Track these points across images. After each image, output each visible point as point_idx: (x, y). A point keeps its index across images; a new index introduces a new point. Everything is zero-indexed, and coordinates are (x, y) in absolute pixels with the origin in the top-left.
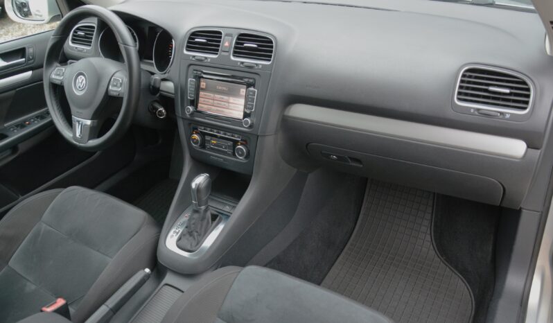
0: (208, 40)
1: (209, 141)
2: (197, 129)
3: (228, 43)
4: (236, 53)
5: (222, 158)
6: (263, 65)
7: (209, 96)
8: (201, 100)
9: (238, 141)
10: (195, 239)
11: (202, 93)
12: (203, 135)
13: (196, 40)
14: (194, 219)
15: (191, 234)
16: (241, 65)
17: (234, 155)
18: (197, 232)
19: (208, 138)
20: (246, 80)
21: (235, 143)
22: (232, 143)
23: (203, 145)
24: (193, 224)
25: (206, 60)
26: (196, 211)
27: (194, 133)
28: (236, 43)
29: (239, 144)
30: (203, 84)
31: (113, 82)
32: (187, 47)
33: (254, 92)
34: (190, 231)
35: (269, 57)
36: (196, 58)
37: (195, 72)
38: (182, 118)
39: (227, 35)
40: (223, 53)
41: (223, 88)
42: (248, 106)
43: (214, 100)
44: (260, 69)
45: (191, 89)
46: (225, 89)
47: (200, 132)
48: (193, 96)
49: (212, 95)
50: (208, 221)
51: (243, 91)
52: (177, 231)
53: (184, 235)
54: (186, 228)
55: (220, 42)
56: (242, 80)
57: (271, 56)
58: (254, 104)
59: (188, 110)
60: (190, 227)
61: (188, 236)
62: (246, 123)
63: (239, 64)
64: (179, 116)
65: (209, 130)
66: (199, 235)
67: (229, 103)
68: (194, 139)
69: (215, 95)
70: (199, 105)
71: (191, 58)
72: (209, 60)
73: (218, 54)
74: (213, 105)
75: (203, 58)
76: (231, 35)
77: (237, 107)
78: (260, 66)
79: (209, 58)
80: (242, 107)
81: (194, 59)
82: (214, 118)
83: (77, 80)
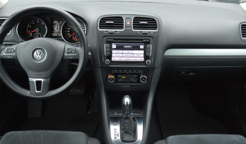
0: (114, 22)
1: (120, 77)
2: (111, 72)
3: (128, 23)
4: (135, 28)
5: (128, 85)
6: (153, 32)
7: (119, 52)
8: (113, 55)
10: (131, 134)
11: (114, 52)
13: (106, 22)
14: (126, 123)
15: (126, 132)
16: (140, 33)
17: (140, 82)
18: (131, 130)
19: (119, 76)
20: (144, 40)
21: (139, 75)
22: (137, 75)
23: (116, 81)
24: (127, 126)
25: (116, 33)
26: (127, 118)
27: (109, 75)
28: (133, 22)
29: (141, 75)
30: (114, 46)
31: (68, 51)
32: (100, 27)
33: (150, 46)
34: (126, 131)
35: (155, 28)
36: (108, 32)
37: (109, 40)
38: (101, 67)
39: (127, 18)
40: (127, 28)
41: (129, 47)
42: (147, 54)
43: (123, 54)
44: (152, 34)
45: (107, 50)
46: (130, 47)
47: (114, 73)
48: (109, 53)
49: (121, 51)
50: (133, 122)
51: (142, 47)
52: (116, 134)
53: (123, 134)
54: (122, 130)
55: (123, 22)
56: (141, 40)
57: (157, 27)
58: (151, 52)
59: (107, 62)
60: (125, 128)
61: (125, 134)
62: (148, 62)
63: (139, 32)
64: (99, 67)
65: (120, 71)
66: (132, 132)
67: (133, 54)
68: (111, 78)
69: (124, 51)
70: (113, 58)
71: (105, 32)
72: (118, 32)
73: (123, 29)
74: (123, 57)
75: (114, 32)
76: (130, 18)
77: (139, 56)
78: (152, 33)
79: (118, 31)
80: (143, 55)
81: (107, 33)
82: (125, 64)
83: (35, 53)
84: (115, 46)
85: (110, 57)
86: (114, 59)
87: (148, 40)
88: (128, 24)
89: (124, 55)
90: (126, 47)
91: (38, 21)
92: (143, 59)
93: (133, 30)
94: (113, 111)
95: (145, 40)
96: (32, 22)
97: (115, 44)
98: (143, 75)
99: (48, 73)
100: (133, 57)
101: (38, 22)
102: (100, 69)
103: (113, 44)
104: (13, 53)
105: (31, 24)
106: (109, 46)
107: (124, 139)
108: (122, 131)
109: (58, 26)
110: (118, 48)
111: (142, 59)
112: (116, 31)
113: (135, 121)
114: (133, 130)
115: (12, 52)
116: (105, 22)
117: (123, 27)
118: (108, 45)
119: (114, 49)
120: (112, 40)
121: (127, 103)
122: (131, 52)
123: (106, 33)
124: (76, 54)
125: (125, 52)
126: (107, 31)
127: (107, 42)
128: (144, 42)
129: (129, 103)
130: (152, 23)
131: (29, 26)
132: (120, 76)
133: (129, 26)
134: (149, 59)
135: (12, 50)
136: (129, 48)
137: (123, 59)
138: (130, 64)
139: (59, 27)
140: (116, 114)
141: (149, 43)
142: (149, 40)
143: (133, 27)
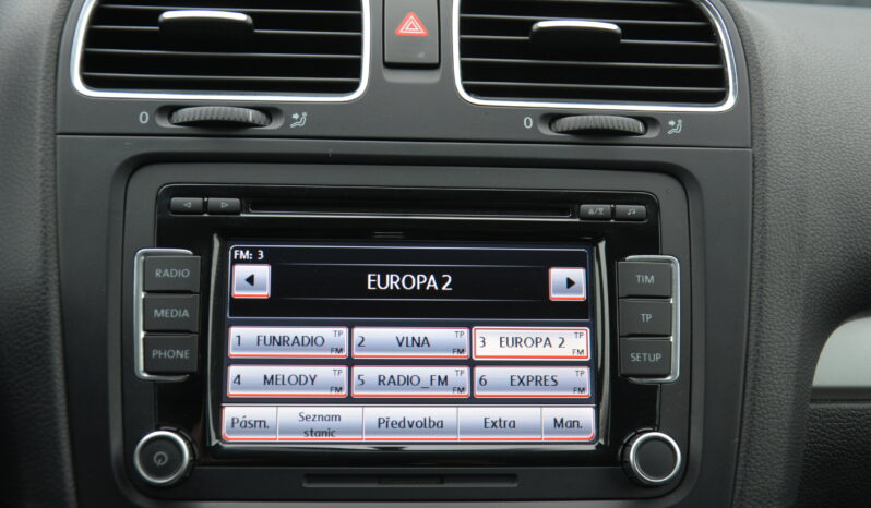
0: (258, 18)
3: (410, 25)
16: (547, 133)
25: (274, 126)
28: (466, 26)
30: (252, 277)
32: (89, 64)
33: (664, 272)
36: (184, 115)
37: (189, 202)
40: (396, 77)
41: (417, 282)
42: (636, 358)
43: (350, 362)
44: (675, 142)
45: (163, 313)
46: (432, 282)
48: (182, 354)
51: (566, 282)
55: (355, 23)
56: (563, 212)
58: (675, 339)
59: (161, 458)
62: (655, 457)
63: (528, 124)
67: (472, 364)
69: (358, 332)
70: (228, 414)
71: (145, 120)
72: (299, 121)
73: (353, 87)
74: (350, 400)
75: (251, 115)
77: (540, 382)
78: (675, 128)
79: (300, 107)
80: (584, 376)
81: (165, 125)
82: (380, 478)
84: (263, 272)
85: (197, 399)
86: (241, 424)
87: (633, 210)
88: (412, 40)
89: (370, 373)
90: (392, 282)
92: (586, 415)
93: (469, 99)
95: (601, 209)
100: (472, 401)
103: (238, 250)
106: (182, 273)
110: (294, 299)
111: (574, 424)
112: (270, 112)
116: (155, 16)
117: (354, 69)
118: (179, 263)
119: (252, 311)
120: (224, 203)
122: (444, 337)
123: (153, 132)
125: (378, 337)
126: (166, 110)
127: (172, 230)
128: (589, 233)
133: (421, 57)
136: (423, 291)
137: (358, 426)
138: (442, 478)
141: (645, 237)
142: (648, 200)
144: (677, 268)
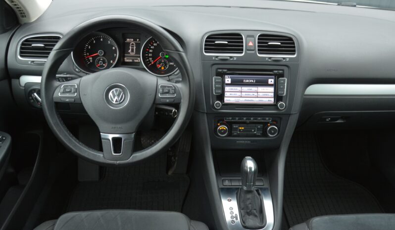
0: (229, 42)
1: (237, 128)
3: (250, 43)
4: (261, 51)
5: (247, 140)
6: (289, 58)
7: (236, 89)
8: (227, 94)
9: (268, 123)
10: (256, 216)
11: (227, 89)
12: (229, 124)
13: (216, 42)
14: (249, 199)
15: (249, 214)
16: (269, 60)
17: (267, 136)
18: (255, 210)
19: (235, 126)
20: (276, 72)
21: (265, 125)
22: (262, 125)
23: (230, 135)
24: (250, 204)
25: (232, 59)
26: (249, 192)
27: (219, 124)
28: (259, 43)
29: (269, 125)
30: (228, 80)
31: (163, 90)
32: (205, 49)
33: (284, 80)
34: (248, 211)
35: (293, 52)
36: (219, 58)
37: (220, 70)
38: (207, 113)
39: (248, 36)
40: (248, 52)
41: (250, 81)
42: (280, 92)
43: (241, 92)
44: (287, 61)
45: (217, 86)
46: (252, 81)
47: (227, 122)
48: (220, 91)
49: (239, 88)
50: (257, 197)
51: (271, 81)
52: (234, 215)
53: (244, 216)
54: (242, 209)
55: (242, 42)
56: (271, 72)
57: (294, 51)
58: (285, 90)
59: (218, 105)
60: (247, 207)
61: (248, 217)
62: (282, 106)
63: (267, 59)
64: (204, 113)
65: (237, 119)
66: (257, 212)
67: (257, 92)
68: (222, 129)
69: (243, 88)
70: (225, 99)
71: (214, 58)
72: (235, 59)
73: (242, 53)
74: (241, 97)
75: (228, 58)
76: (252, 36)
77: (266, 95)
79: (235, 57)
80: (272, 94)
81: (217, 59)
82: (245, 107)
83: (111, 94)
84: (230, 80)
85: (221, 97)
86: (227, 100)
87: (281, 72)
88: (251, 46)
89: (244, 94)
90: (247, 81)
91: (101, 38)
92: (273, 99)
93: (259, 55)
94: (223, 179)
96: (93, 41)
97: (230, 76)
98: (271, 125)
99: (133, 125)
100: (257, 97)
101: (102, 40)
102: (205, 115)
103: (226, 76)
104: (74, 93)
105: (91, 44)
106: (220, 80)
107: (247, 224)
108: (242, 211)
109: (133, 47)
110: (234, 83)
111: (271, 101)
112: (231, 57)
113: (259, 194)
114: (258, 209)
115: (72, 92)
116: (214, 42)
117: (242, 50)
118: (219, 79)
119: (228, 85)
120: (225, 70)
121: (251, 168)
122: (254, 89)
123: (215, 60)
124: (175, 95)
125: (245, 89)
126: (217, 57)
127: (218, 74)
128: (275, 75)
129: (253, 170)
130: (287, 44)
131: (88, 47)
132: (237, 126)
133: (252, 49)
134: (282, 101)
135: (73, 88)
136: (251, 82)
137: (242, 101)
138: (253, 108)
139: (135, 48)
140: (227, 183)
141: (282, 75)
142: (283, 70)
143: (259, 50)
144: (286, 80)
